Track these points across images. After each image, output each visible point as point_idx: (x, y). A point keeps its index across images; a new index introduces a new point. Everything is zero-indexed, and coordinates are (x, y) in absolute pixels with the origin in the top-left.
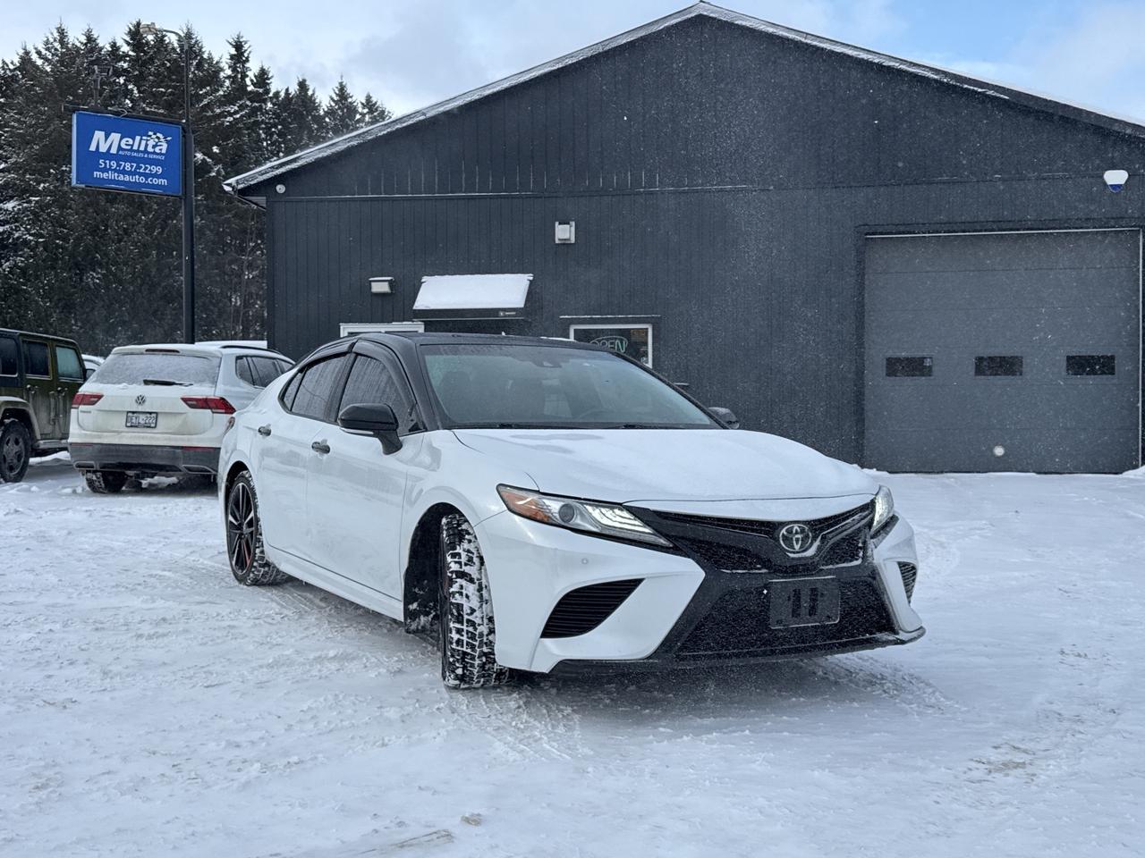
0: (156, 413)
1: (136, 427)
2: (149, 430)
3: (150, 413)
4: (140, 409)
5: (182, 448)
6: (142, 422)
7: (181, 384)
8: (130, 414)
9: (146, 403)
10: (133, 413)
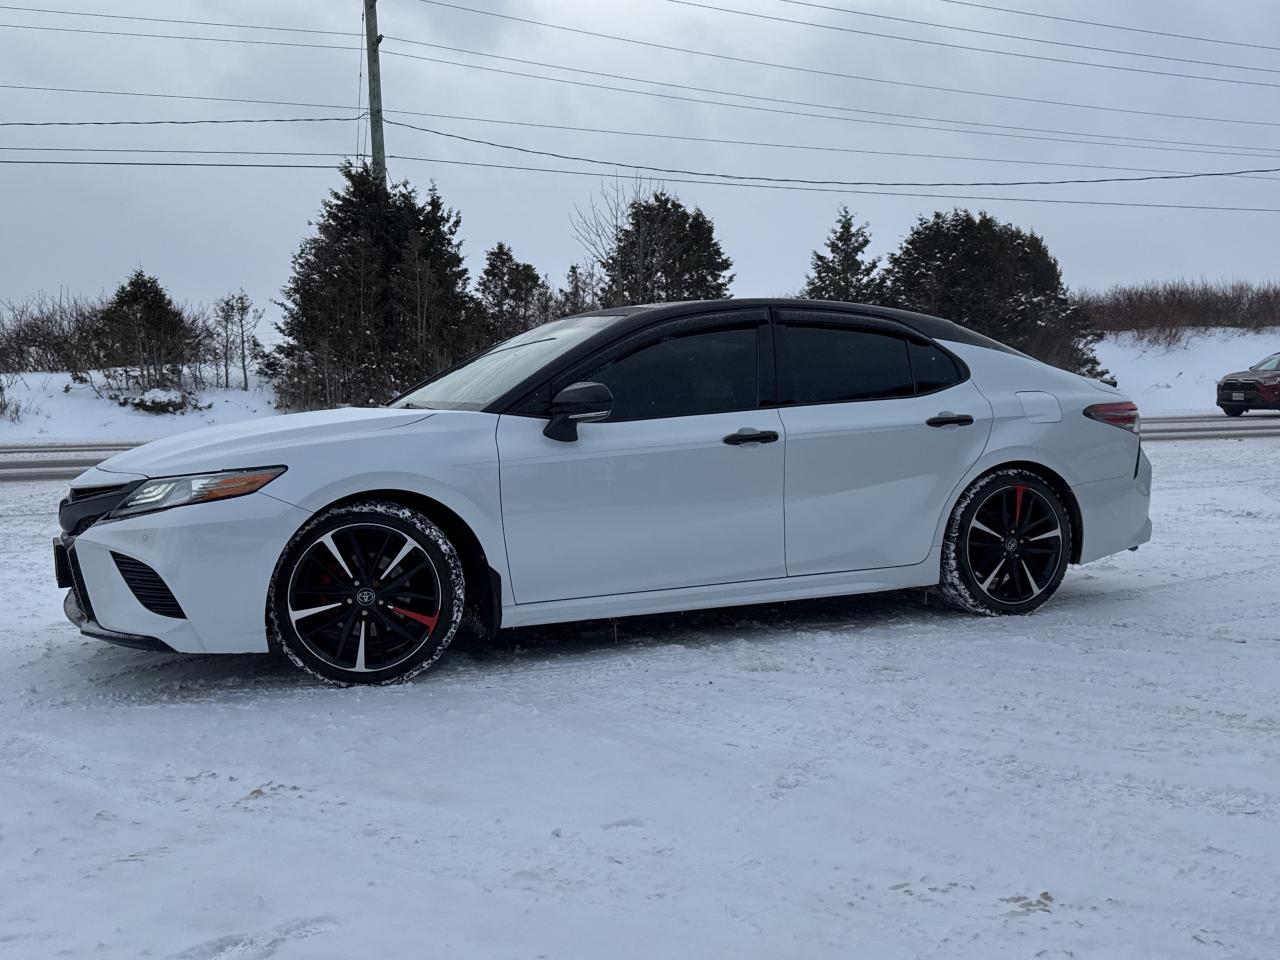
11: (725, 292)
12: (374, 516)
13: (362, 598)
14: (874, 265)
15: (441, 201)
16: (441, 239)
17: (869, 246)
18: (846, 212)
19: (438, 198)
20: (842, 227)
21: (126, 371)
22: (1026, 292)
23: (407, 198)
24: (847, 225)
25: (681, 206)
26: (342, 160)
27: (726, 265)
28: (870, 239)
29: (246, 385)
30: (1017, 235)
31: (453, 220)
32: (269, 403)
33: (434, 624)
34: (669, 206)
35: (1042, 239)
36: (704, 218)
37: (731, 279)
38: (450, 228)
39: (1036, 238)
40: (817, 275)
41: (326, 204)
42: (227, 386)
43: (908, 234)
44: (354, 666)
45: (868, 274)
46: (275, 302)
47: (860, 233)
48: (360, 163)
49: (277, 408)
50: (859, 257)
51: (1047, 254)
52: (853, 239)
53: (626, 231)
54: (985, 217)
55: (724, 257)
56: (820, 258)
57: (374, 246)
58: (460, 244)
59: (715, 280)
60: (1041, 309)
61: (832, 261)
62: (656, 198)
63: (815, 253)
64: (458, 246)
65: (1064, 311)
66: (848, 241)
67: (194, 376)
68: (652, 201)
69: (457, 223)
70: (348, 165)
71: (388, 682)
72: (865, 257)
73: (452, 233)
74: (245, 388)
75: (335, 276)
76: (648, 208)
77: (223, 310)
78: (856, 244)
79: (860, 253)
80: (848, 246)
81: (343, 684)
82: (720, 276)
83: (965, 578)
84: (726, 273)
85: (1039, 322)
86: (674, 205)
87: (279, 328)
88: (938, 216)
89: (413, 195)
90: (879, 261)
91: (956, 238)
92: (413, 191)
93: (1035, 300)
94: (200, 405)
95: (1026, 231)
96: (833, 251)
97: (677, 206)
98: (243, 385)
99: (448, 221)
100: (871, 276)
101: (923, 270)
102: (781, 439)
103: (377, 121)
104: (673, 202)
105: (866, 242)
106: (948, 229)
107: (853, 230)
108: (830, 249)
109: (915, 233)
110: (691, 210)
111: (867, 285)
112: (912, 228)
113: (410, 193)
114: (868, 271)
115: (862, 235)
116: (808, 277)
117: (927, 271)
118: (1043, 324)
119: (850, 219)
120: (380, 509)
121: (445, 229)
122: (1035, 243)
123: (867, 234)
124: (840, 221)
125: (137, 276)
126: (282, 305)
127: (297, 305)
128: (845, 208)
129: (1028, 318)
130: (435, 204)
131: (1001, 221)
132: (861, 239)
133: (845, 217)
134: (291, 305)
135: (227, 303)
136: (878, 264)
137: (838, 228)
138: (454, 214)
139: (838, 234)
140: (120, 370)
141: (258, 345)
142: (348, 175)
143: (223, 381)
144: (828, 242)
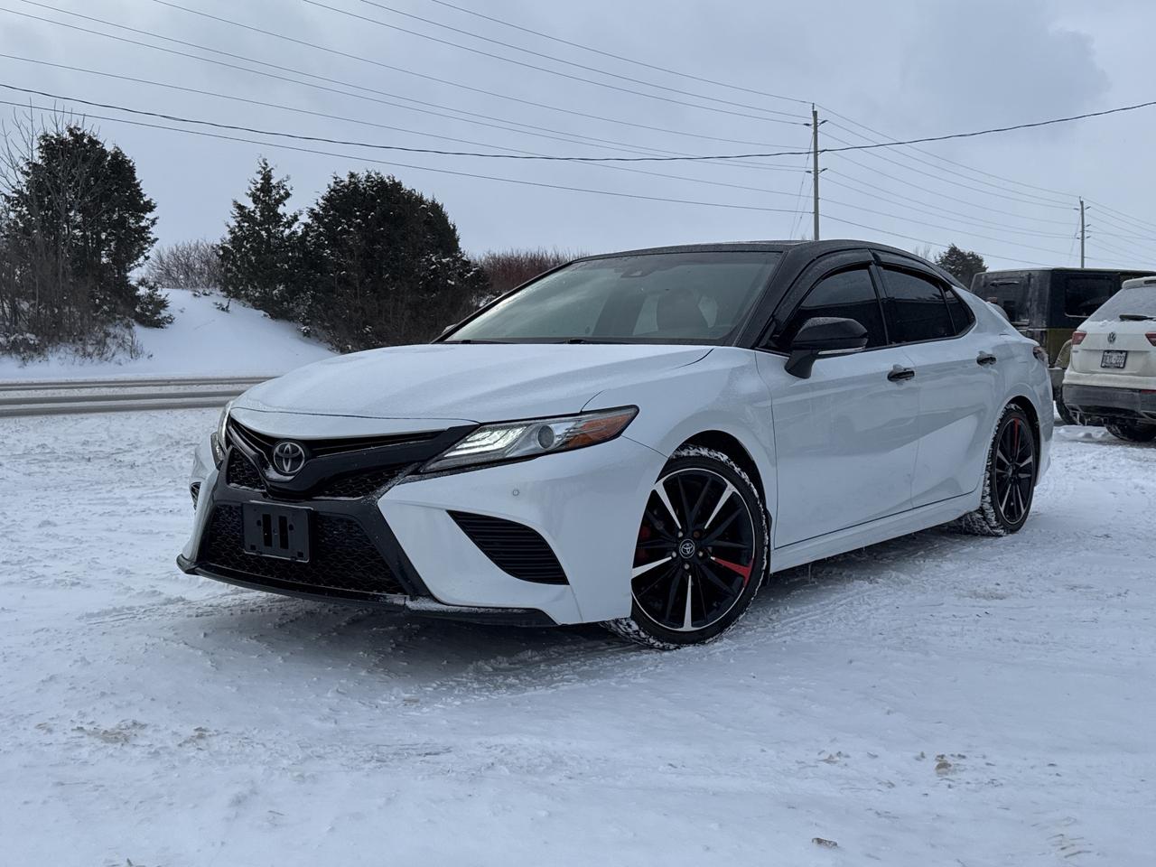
0: (1127, 352)
1: (1109, 367)
2: (1118, 371)
3: (1121, 352)
4: (1111, 347)
5: (1140, 391)
6: (1114, 362)
7: (1151, 319)
8: (1106, 354)
9: (1116, 341)
10: (1108, 351)
11: (149, 235)
12: (700, 460)
13: (685, 551)
14: (295, 219)
17: (290, 199)
18: (266, 164)
20: (262, 179)
22: (436, 253)
24: (267, 178)
25: (98, 143)
27: (149, 207)
28: (290, 192)
30: (420, 200)
33: (749, 574)
34: (85, 141)
35: (442, 205)
36: (124, 156)
37: (153, 222)
39: (437, 205)
40: (237, 225)
43: (325, 192)
44: (682, 626)
45: (290, 227)
47: (280, 186)
50: (281, 210)
51: (447, 220)
52: (274, 192)
53: (35, 165)
54: (394, 181)
55: (146, 199)
56: (241, 208)
59: (137, 223)
60: (449, 270)
61: (254, 212)
62: (71, 131)
63: (235, 202)
65: (468, 272)
66: (268, 193)
68: (66, 135)
71: (711, 639)
72: (286, 210)
76: (61, 142)
78: (278, 197)
79: (281, 206)
80: (270, 197)
81: (672, 646)
82: (143, 218)
83: (992, 503)
84: (149, 215)
85: (449, 281)
86: (91, 140)
88: (352, 175)
90: (301, 214)
91: (373, 198)
93: (443, 260)
95: (427, 197)
96: (254, 202)
97: (93, 142)
100: (292, 229)
101: (346, 226)
104: (90, 137)
105: (288, 195)
106: (364, 189)
107: (274, 182)
108: (251, 198)
109: (332, 190)
110: (109, 148)
111: (289, 237)
112: (329, 186)
114: (289, 224)
115: (283, 188)
116: (228, 226)
117: (349, 227)
118: (453, 283)
119: (270, 171)
120: (704, 452)
122: (436, 208)
123: (288, 188)
124: (259, 172)
128: (264, 160)
129: (439, 277)
131: (407, 186)
132: (282, 192)
133: (264, 168)
136: (299, 218)
137: (259, 178)
139: (259, 186)
144: (249, 192)
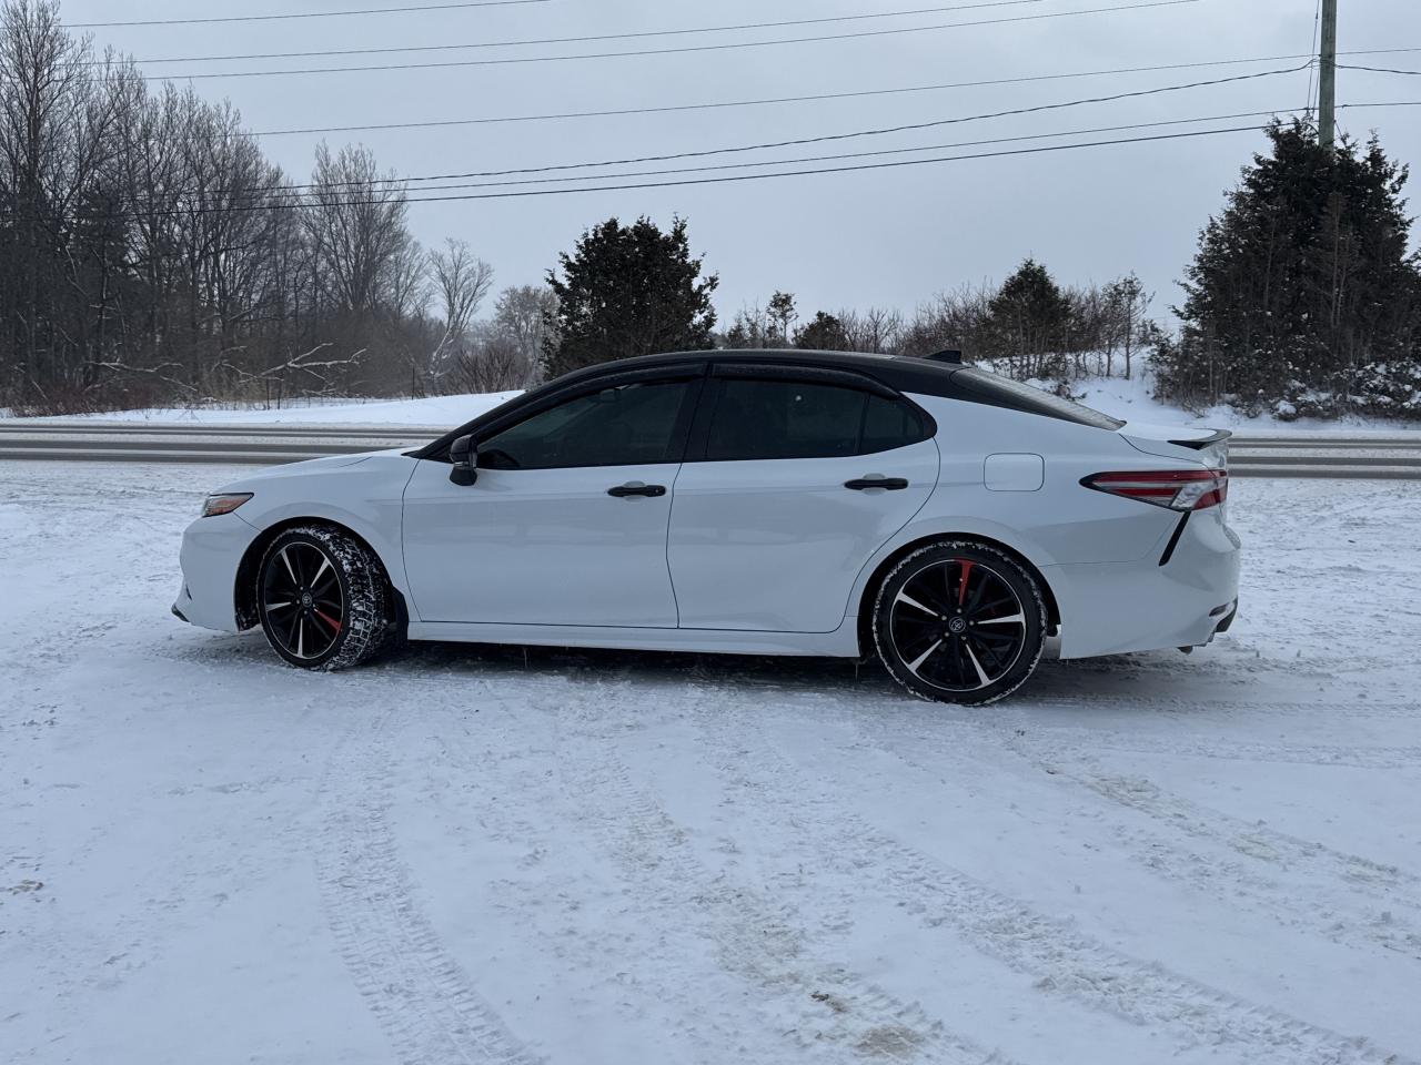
12: (307, 537)
13: (305, 601)
15: (1383, 154)
16: (1381, 200)
19: (1380, 151)
21: (1011, 361)
23: (1345, 153)
26: (1269, 120)
29: (1128, 374)
31: (1396, 176)
32: (1148, 393)
38: (1392, 186)
41: (1245, 171)
42: (1108, 375)
46: (1178, 284)
48: (1291, 120)
49: (1155, 398)
57: (1291, 214)
58: (1403, 203)
64: (1400, 206)
67: (1078, 364)
69: (1403, 179)
70: (1275, 124)
73: (1395, 191)
74: (1127, 377)
75: (1241, 251)
77: (1111, 295)
87: (1177, 311)
89: (1353, 149)
92: (1353, 145)
94: (1073, 395)
98: (1125, 373)
99: (1391, 177)
102: (668, 493)
103: (1328, 67)
113: (1349, 148)
120: (311, 532)
121: (1387, 186)
125: (1026, 266)
126: (1185, 285)
127: (1201, 284)
130: (1376, 158)
134: (1193, 285)
135: (1116, 289)
138: (1399, 168)
140: (1006, 360)
141: (1157, 330)
142: (1275, 135)
143: (1105, 369)
